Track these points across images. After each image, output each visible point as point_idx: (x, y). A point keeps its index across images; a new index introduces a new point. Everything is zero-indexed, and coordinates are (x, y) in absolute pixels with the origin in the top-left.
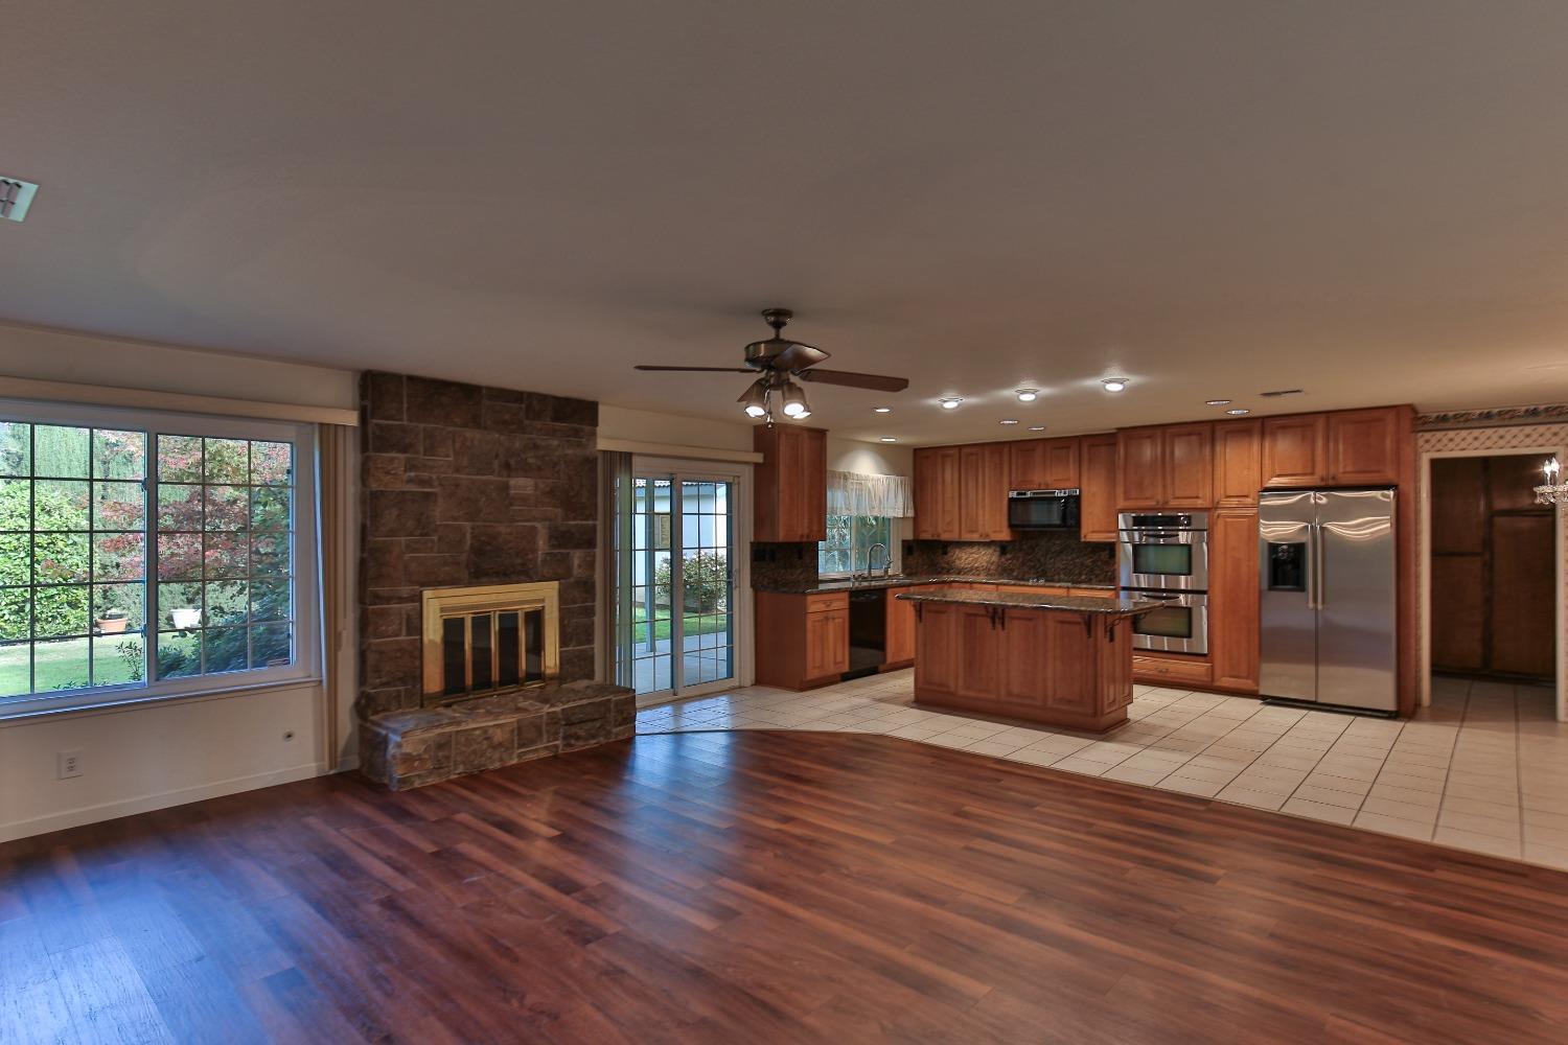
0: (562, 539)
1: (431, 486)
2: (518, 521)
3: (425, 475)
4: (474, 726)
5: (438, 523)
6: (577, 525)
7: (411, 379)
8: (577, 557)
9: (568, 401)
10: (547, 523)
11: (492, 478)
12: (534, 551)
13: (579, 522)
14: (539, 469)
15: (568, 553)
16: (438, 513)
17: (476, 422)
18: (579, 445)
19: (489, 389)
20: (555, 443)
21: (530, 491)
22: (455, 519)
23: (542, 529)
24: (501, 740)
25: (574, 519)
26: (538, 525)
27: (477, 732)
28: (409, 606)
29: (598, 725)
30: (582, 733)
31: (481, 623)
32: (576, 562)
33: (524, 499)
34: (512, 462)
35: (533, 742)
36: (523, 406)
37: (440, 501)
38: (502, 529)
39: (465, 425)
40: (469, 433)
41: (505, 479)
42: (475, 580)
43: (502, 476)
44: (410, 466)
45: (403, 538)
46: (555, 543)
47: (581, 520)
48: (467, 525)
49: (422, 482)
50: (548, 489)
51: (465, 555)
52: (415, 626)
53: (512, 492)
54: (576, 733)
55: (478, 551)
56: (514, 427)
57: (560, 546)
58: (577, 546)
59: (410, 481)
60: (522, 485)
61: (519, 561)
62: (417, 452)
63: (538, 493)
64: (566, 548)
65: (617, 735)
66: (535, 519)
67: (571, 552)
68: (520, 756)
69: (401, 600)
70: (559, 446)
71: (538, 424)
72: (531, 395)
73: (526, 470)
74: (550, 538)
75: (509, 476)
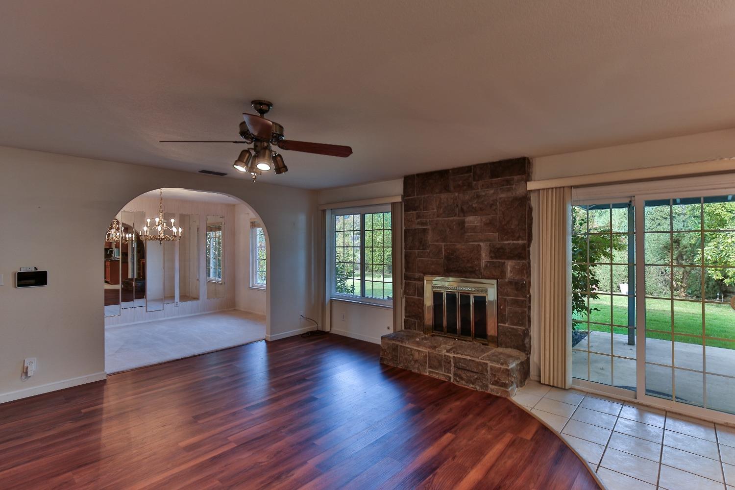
0: (498, 253)
1: (427, 225)
2: (470, 242)
3: (424, 220)
4: (409, 346)
5: (430, 243)
6: (509, 244)
7: (418, 175)
8: (510, 265)
9: (500, 163)
10: (489, 243)
11: (455, 218)
12: (479, 259)
13: (511, 242)
14: (481, 209)
15: (504, 263)
16: (430, 237)
17: (446, 189)
18: (509, 190)
19: (453, 169)
20: (492, 191)
21: (477, 223)
22: (437, 241)
23: (484, 246)
24: (417, 359)
25: (507, 240)
26: (482, 244)
27: (409, 350)
28: (419, 283)
29: (476, 376)
30: (463, 376)
31: (452, 297)
32: (509, 268)
33: (474, 229)
34: (465, 208)
35: (436, 368)
36: (472, 174)
37: (430, 232)
38: (459, 246)
39: (440, 192)
40: (444, 196)
41: (463, 218)
42: (447, 274)
43: (460, 217)
44: (418, 217)
45: (416, 251)
46: (493, 255)
47: (513, 240)
48: (443, 244)
49: (422, 224)
50: (488, 221)
51: (442, 260)
52: (421, 293)
53: (466, 225)
54: (460, 375)
55: (448, 258)
56: (465, 187)
57: (496, 258)
58: (510, 258)
59: (418, 224)
60: (472, 220)
61: (469, 265)
62: (421, 210)
63: (483, 224)
64: (502, 259)
65: (492, 390)
66: (481, 240)
67: (506, 261)
68: (430, 372)
69: (415, 279)
70: (494, 193)
71: (481, 183)
72: (475, 166)
73: (474, 212)
74: (491, 251)
75: (464, 216)
